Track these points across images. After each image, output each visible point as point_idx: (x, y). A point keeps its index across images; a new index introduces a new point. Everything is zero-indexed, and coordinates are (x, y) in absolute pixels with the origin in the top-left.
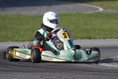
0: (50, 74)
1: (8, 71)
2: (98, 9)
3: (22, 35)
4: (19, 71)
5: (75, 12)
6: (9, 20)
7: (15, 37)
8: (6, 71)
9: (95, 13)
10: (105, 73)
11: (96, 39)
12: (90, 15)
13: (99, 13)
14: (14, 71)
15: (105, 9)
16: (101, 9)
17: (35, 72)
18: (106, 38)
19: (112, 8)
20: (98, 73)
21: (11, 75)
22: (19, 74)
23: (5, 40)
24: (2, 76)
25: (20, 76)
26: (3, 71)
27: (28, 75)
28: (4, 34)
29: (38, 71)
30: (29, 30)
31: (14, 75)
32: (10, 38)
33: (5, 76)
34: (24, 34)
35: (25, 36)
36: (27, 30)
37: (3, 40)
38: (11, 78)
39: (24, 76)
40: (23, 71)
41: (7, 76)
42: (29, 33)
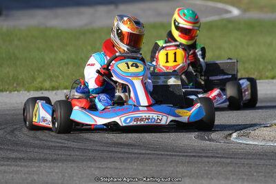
0: (117, 164)
1: (21, 159)
2: (228, 12)
3: (50, 76)
4: (45, 160)
6: (19, 40)
7: (34, 79)
8: (15, 159)
9: (222, 20)
10: (246, 162)
12: (210, 26)
13: (230, 21)
14: (34, 160)
15: (244, 11)
16: (236, 12)
17: (83, 161)
19: (262, 8)
20: (229, 160)
21: (26, 170)
22: (45, 166)
23: (11, 88)
24: (5, 172)
25: (47, 170)
26: (8, 159)
27: (66, 169)
28: (8, 72)
29: (90, 160)
30: (68, 63)
31: (35, 169)
32: (23, 83)
33: (12, 172)
34: (57, 74)
35: (58, 77)
36: (62, 63)
37: (7, 87)
38: (27, 175)
39: (57, 171)
40: (55, 160)
41: (17, 172)
42: (67, 69)
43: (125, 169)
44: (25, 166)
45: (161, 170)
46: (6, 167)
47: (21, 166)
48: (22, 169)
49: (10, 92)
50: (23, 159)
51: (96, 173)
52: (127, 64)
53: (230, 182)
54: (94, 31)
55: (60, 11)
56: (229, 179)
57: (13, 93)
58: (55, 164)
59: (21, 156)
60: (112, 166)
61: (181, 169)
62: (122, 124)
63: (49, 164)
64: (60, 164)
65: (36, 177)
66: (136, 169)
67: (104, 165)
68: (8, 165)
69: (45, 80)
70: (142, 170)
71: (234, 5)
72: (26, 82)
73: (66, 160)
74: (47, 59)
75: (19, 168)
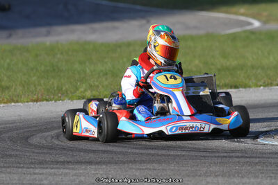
0: (156, 166)
1: (68, 162)
2: (250, 24)
3: (91, 86)
4: (90, 163)
5: (202, 32)
6: (62, 53)
7: (77, 89)
8: (63, 163)
9: (245, 31)
10: (273, 161)
11: (250, 87)
12: (234, 37)
13: (253, 32)
14: (81, 163)
15: (265, 23)
16: (257, 24)
17: (124, 163)
18: (271, 84)
20: (257, 160)
21: (74, 172)
22: (91, 169)
23: (56, 97)
24: (55, 174)
25: (93, 172)
26: (57, 162)
27: (110, 171)
28: (53, 83)
29: (131, 162)
30: (106, 74)
31: (81, 171)
32: (67, 93)
33: (61, 175)
34: (96, 83)
35: (98, 86)
36: (101, 74)
37: (52, 97)
38: (74, 177)
39: (102, 172)
40: (99, 162)
41: (66, 174)
42: (106, 79)
43: (163, 169)
44: (73, 169)
45: (196, 170)
46: (56, 170)
47: (69, 169)
48: (70, 171)
49: (56, 101)
50: (70, 162)
51: (137, 174)
52: (165, 76)
53: (259, 180)
54: (129, 44)
55: (97, 26)
56: (258, 177)
57: (58, 102)
58: (99, 167)
59: (68, 160)
60: (151, 167)
61: (214, 168)
62: (168, 132)
63: (93, 167)
64: (104, 166)
65: (82, 178)
66: (172, 170)
67: (143, 166)
68: (57, 168)
69: (85, 90)
70: (179, 170)
71: (254, 17)
72: (69, 92)
73: (109, 163)
74: (88, 71)
75: (67, 171)
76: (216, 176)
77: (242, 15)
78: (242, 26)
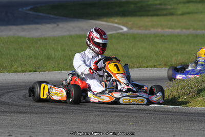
0: (61, 116)
1: (6, 112)
2: (122, 29)
3: (21, 64)
4: (20, 113)
6: (3, 43)
7: (13, 66)
8: (3, 112)
9: (118, 33)
13: (122, 34)
14: (14, 112)
15: (130, 28)
16: (125, 29)
17: (42, 113)
18: (134, 67)
19: (139, 27)
20: (125, 114)
21: (10, 118)
22: (21, 117)
27: (32, 118)
29: (45, 113)
30: (31, 57)
31: (14, 118)
33: (2, 119)
34: (25, 63)
35: (26, 65)
36: (28, 57)
38: (10, 121)
39: (27, 119)
40: (26, 113)
42: (31, 60)
43: (66, 118)
44: (9, 116)
50: (8, 112)
51: (49, 121)
53: (125, 127)
54: (45, 39)
55: (25, 27)
56: (125, 125)
58: (26, 115)
59: (6, 110)
60: (59, 117)
61: (97, 119)
64: (29, 115)
65: (15, 123)
66: (72, 119)
67: (54, 116)
69: (18, 67)
71: (124, 25)
72: (7, 68)
73: (32, 113)
74: (20, 55)
75: (5, 117)
76: (99, 123)
77: (116, 23)
78: (116, 30)
